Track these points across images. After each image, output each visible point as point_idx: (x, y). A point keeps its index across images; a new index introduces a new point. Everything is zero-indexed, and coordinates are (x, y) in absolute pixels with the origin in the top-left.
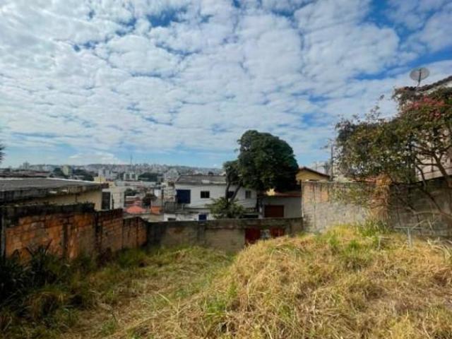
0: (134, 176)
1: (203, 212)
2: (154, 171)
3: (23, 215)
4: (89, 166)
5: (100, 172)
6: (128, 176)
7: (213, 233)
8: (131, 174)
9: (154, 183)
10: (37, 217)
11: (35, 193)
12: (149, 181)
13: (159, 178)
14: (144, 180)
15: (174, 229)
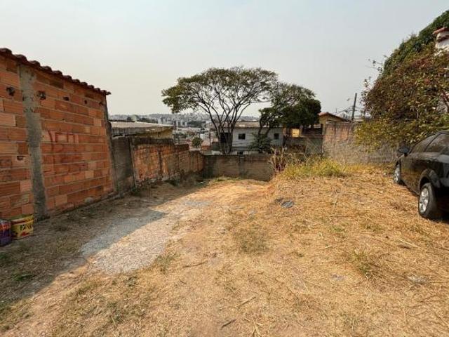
0: (184, 124)
1: (241, 149)
2: (199, 119)
3: (140, 143)
4: (150, 115)
5: (159, 120)
6: (179, 123)
7: (250, 164)
8: (182, 121)
9: (200, 129)
10: (145, 145)
11: (138, 131)
12: (195, 127)
13: (203, 125)
14: (191, 127)
15: (221, 160)
